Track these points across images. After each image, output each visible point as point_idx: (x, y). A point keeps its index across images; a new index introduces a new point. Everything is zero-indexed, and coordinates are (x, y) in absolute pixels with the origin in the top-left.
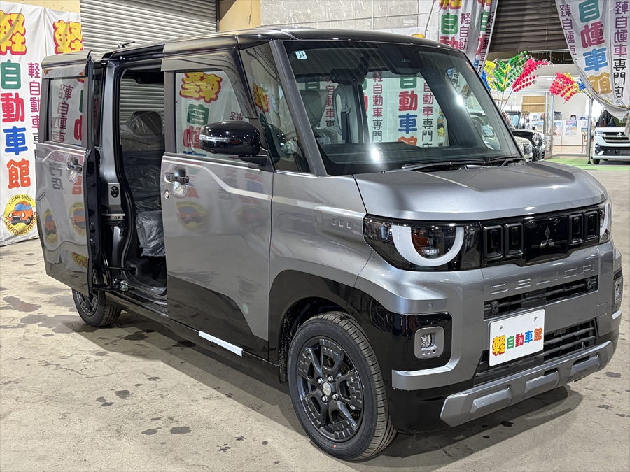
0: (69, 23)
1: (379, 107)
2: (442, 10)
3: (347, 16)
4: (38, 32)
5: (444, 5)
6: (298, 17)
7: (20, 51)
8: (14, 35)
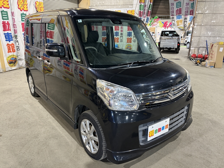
0: (40, 2)
1: (122, 29)
2: (140, 4)
3: (114, 4)
4: (31, 4)
5: (140, 2)
6: (100, 4)
7: (26, 10)
8: (24, 5)
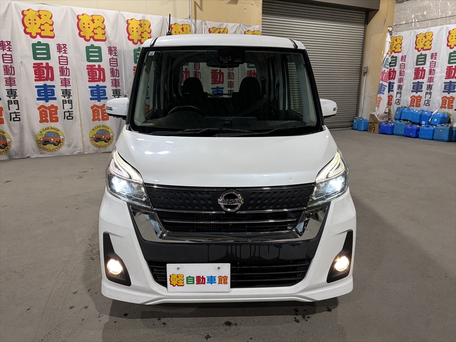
0: (254, 31)
3: (451, 14)
6: (417, 18)
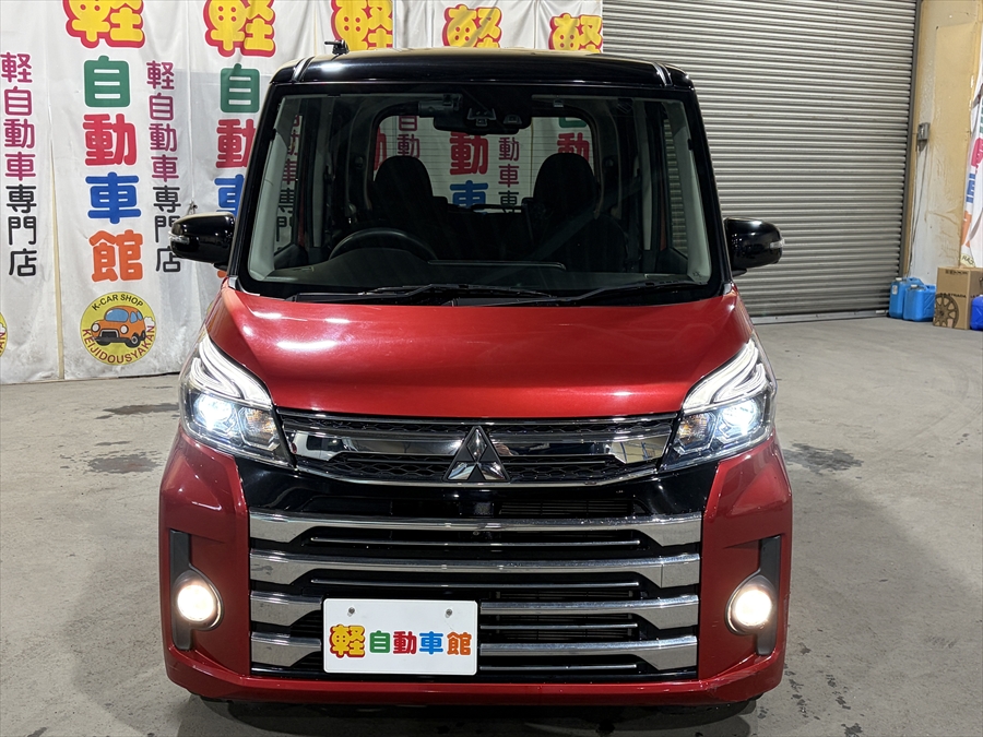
0: (580, 17)
4: (523, 34)
8: (481, 40)
